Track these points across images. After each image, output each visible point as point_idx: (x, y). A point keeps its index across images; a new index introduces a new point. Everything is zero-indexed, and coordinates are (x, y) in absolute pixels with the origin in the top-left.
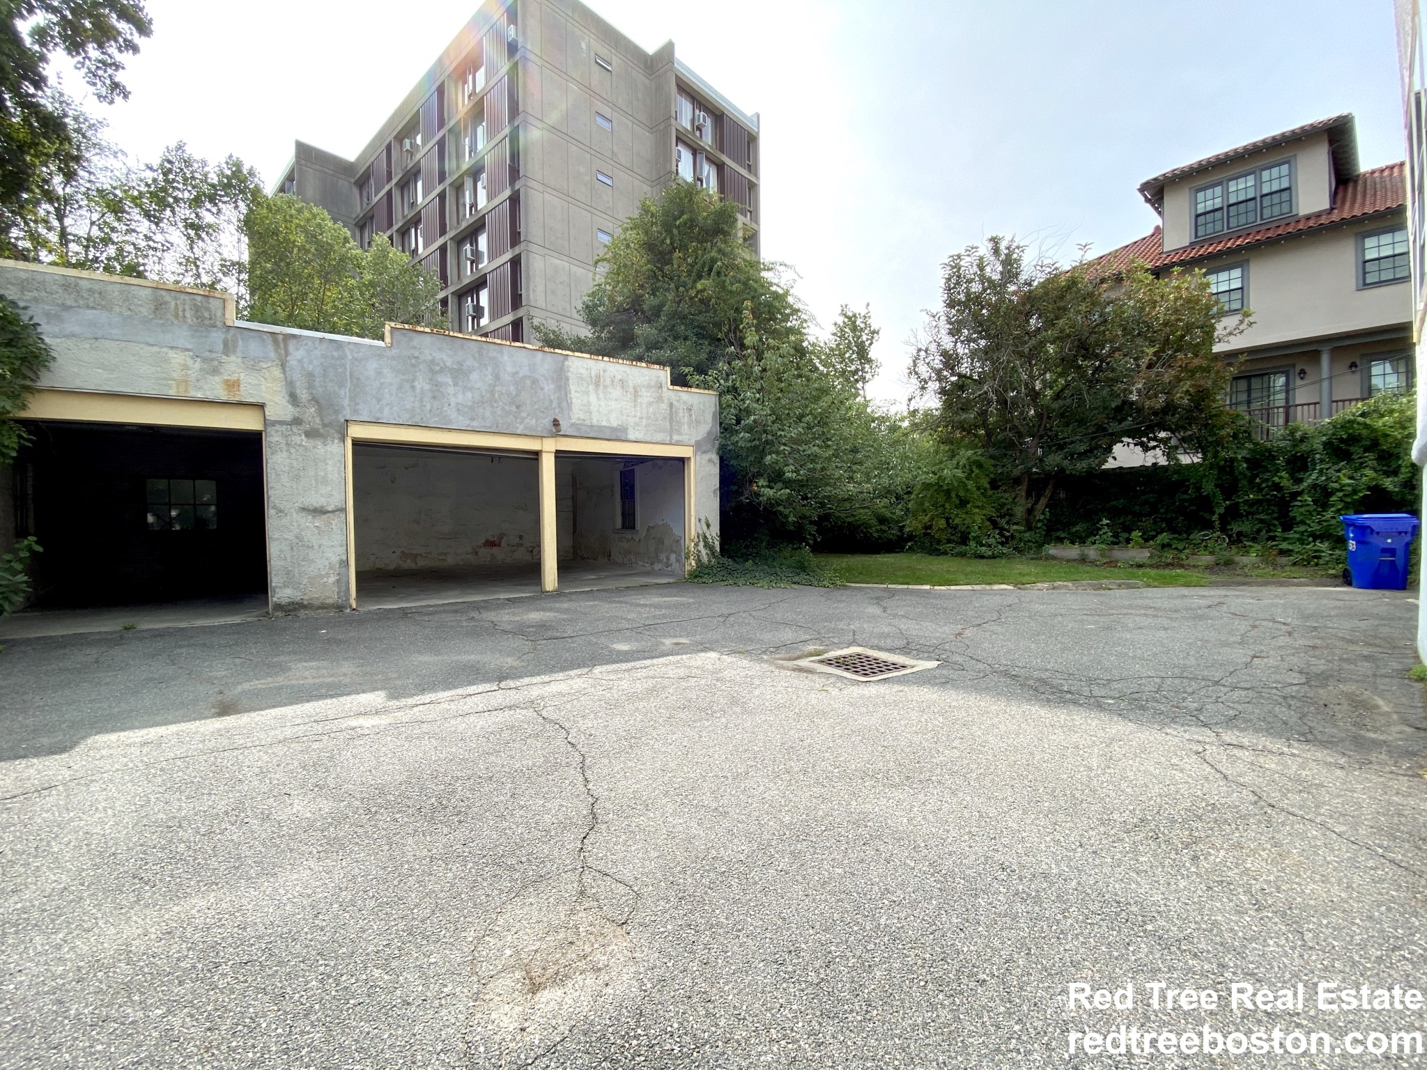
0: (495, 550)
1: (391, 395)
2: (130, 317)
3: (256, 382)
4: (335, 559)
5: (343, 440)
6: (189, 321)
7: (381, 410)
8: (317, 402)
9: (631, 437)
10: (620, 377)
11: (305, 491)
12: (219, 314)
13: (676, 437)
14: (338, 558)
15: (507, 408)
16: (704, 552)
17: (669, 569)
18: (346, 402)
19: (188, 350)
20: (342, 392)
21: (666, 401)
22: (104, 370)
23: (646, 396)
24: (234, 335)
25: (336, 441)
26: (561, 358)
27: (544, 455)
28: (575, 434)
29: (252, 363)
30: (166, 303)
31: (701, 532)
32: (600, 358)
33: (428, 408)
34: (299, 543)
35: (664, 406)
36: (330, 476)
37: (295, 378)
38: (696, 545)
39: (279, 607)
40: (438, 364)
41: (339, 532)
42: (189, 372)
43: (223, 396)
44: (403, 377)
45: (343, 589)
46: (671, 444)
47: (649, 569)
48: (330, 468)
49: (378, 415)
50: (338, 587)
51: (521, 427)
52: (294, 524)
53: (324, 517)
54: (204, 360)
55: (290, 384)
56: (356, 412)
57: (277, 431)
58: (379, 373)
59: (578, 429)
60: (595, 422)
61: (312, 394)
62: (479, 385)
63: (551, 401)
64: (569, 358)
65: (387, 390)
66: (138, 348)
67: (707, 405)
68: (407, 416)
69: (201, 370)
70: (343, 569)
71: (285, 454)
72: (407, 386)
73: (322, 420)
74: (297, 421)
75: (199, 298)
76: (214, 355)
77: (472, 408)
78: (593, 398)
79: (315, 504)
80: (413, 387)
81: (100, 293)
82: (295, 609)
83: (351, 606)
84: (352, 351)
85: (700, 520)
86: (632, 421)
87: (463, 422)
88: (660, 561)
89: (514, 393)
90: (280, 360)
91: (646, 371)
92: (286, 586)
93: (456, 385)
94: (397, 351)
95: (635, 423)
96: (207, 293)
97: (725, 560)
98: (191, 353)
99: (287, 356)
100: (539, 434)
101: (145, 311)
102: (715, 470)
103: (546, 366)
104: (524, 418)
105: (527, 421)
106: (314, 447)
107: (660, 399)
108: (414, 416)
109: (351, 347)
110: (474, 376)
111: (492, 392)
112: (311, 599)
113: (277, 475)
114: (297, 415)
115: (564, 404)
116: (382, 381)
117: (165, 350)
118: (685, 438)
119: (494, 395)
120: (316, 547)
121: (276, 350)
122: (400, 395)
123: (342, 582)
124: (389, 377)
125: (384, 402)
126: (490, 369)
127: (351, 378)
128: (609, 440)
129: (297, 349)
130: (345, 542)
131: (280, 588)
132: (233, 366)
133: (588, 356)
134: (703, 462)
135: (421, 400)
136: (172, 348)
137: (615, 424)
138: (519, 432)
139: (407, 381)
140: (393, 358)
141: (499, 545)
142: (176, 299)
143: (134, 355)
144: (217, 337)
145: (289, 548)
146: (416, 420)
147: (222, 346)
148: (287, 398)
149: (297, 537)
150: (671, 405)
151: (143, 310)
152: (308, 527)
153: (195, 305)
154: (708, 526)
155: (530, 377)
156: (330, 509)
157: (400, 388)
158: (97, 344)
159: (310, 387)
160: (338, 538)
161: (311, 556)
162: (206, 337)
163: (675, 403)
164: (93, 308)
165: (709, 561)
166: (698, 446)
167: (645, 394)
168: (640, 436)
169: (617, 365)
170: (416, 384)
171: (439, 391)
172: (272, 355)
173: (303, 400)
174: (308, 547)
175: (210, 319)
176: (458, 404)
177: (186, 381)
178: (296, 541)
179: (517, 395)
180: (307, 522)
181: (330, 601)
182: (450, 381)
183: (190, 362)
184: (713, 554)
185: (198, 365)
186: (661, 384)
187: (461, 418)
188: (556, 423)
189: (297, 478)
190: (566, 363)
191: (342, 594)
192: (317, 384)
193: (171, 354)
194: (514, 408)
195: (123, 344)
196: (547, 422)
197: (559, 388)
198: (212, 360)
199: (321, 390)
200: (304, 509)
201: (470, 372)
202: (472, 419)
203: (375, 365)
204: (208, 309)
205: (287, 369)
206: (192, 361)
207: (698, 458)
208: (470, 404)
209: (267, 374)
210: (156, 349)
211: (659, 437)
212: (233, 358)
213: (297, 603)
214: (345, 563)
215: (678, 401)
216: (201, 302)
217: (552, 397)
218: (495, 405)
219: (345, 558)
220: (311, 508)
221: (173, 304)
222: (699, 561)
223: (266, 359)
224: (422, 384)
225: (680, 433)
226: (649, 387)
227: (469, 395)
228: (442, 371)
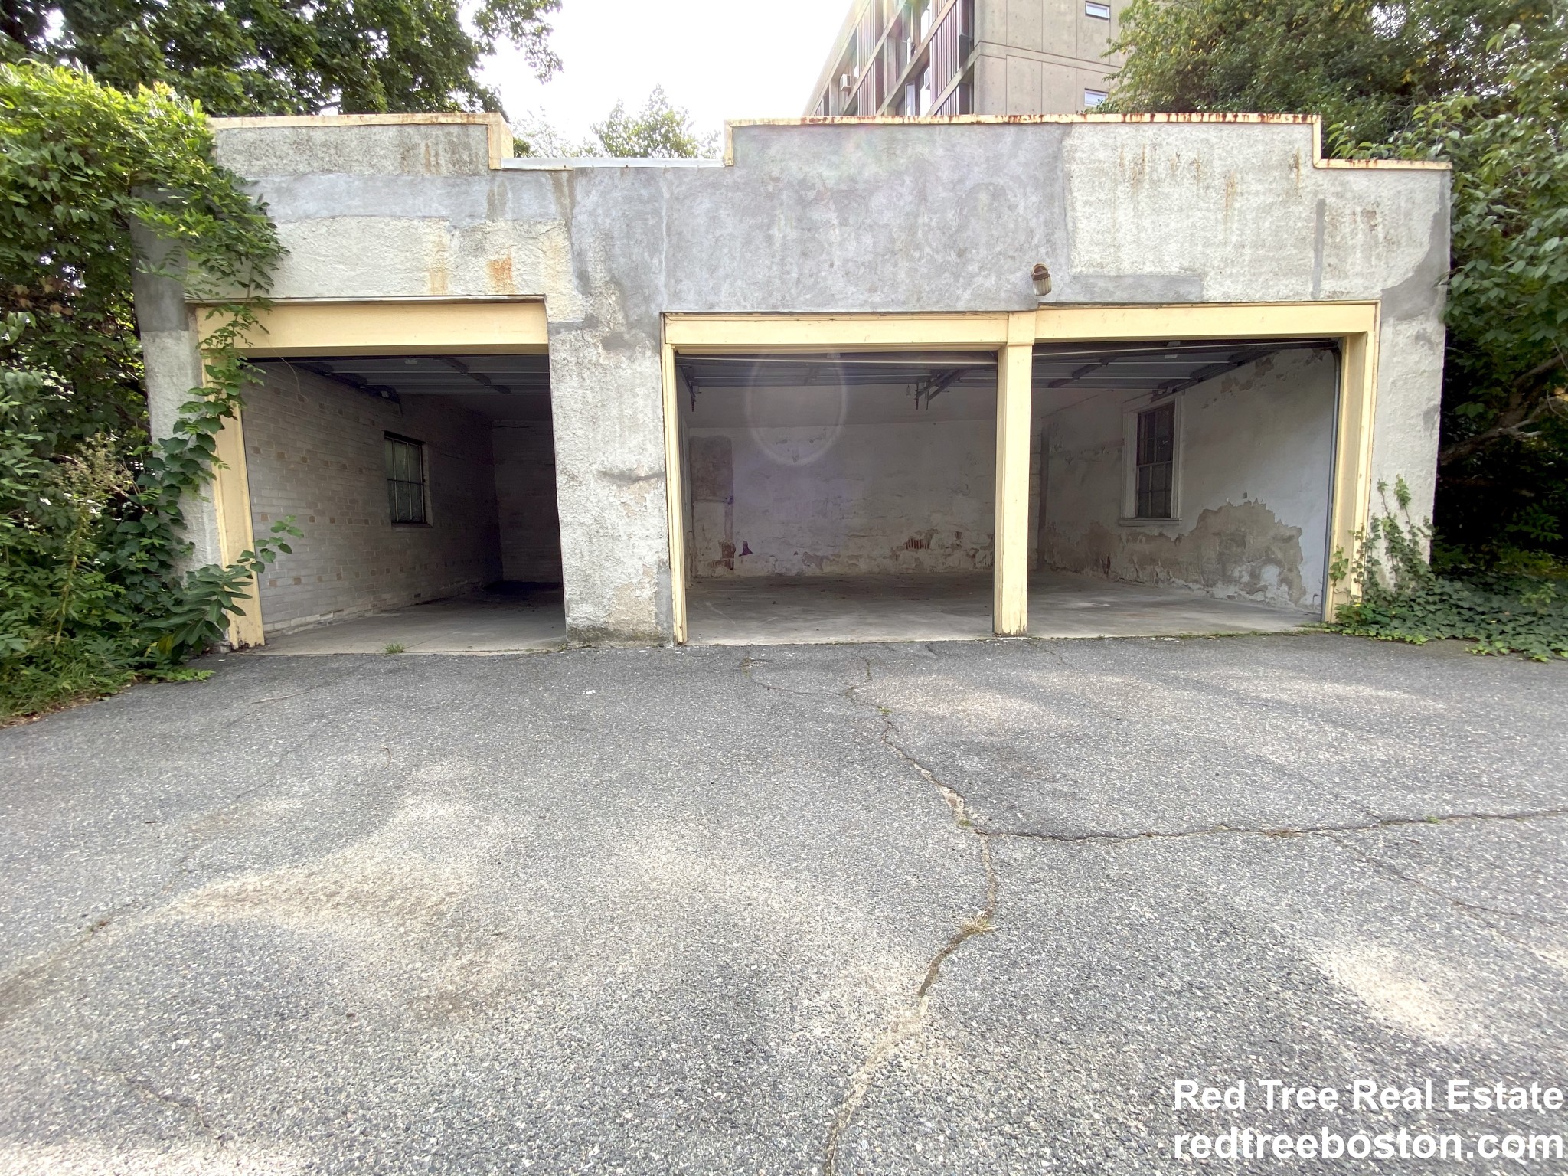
0: (922, 554)
1: (733, 258)
2: (371, 178)
3: (533, 259)
4: (651, 559)
5: (658, 349)
6: (444, 171)
7: (716, 290)
8: (618, 284)
9: (1214, 293)
10: (1193, 156)
11: (606, 443)
12: (481, 153)
13: (1328, 286)
14: (656, 557)
15: (939, 258)
16: (1386, 564)
17: (1259, 596)
18: (661, 279)
19: (443, 219)
20: (656, 261)
21: (1307, 199)
22: (346, 265)
23: (1256, 192)
24: (503, 185)
25: (648, 353)
26: (1057, 132)
27: (1010, 350)
28: (1081, 299)
29: (526, 227)
30: (415, 146)
31: (1381, 516)
32: (1147, 117)
33: (795, 275)
34: (600, 531)
35: (1304, 210)
36: (640, 415)
37: (585, 246)
38: (1368, 546)
39: (576, 633)
40: (813, 187)
41: (656, 512)
42: (446, 255)
43: (488, 288)
44: (752, 222)
45: (664, 609)
46: (1315, 302)
47: (1201, 594)
48: (640, 402)
49: (712, 299)
50: (657, 605)
51: (967, 295)
52: (592, 498)
53: (635, 487)
54: (466, 232)
55: (579, 256)
56: (676, 296)
57: (563, 342)
58: (714, 219)
59: (1088, 288)
60: (1127, 268)
61: (610, 270)
62: (887, 216)
63: (1031, 232)
64: (1075, 129)
65: (726, 250)
66: (382, 225)
67: (1419, 197)
68: (759, 294)
69: (461, 248)
70: (664, 576)
71: (575, 382)
72: (759, 237)
73: (626, 316)
74: (590, 322)
75: (455, 130)
76: (477, 222)
77: (872, 267)
78: (1124, 215)
79: (621, 466)
80: (769, 239)
81: (336, 147)
82: (596, 638)
83: (675, 638)
84: (670, 184)
85: (1381, 487)
86: (1216, 255)
87: (854, 297)
88: (1229, 580)
89: (954, 225)
90: (563, 215)
91: (1258, 132)
92: (583, 600)
93: (844, 223)
94: (743, 172)
95: (1225, 260)
96: (465, 121)
97: (1442, 585)
98: (447, 224)
99: (573, 207)
100: (1002, 307)
101: (388, 165)
102: (1436, 362)
103: (1022, 156)
104: (972, 276)
105: (979, 280)
106: (617, 366)
107: (1293, 194)
108: (770, 294)
109: (669, 176)
110: (878, 200)
111: (912, 229)
112: (619, 623)
113: (567, 417)
114: (590, 311)
115: (1059, 234)
116: (718, 233)
117: (415, 223)
118: (1353, 285)
119: (914, 234)
120: (624, 538)
121: (558, 201)
122: (748, 255)
123: (662, 597)
124: (730, 224)
125: (721, 272)
126: (907, 179)
127: (669, 235)
128: (1158, 305)
129: (588, 193)
130: (665, 531)
131: (576, 602)
132: (501, 235)
133: (1119, 118)
134: (1401, 340)
135: (782, 263)
136: (424, 218)
137: (1174, 268)
138: (961, 307)
139: (759, 227)
140: (736, 187)
141: (928, 546)
142: (426, 137)
143: (378, 237)
144: (480, 190)
145: (585, 539)
146: (774, 302)
147: (486, 205)
148: (575, 281)
149: (597, 522)
150: (1321, 206)
151: (387, 163)
152: (611, 504)
153: (451, 142)
154: (1403, 500)
155: (987, 185)
156: (643, 474)
157: (748, 241)
158: (336, 226)
159: (608, 258)
160: (655, 523)
161: (618, 553)
162: (466, 193)
163: (1331, 200)
164: (330, 171)
165: (1399, 587)
166: (1391, 304)
167: (1255, 187)
168: (1236, 291)
169: (1187, 128)
170: (774, 231)
171: (813, 239)
172: (553, 208)
173: (598, 284)
174: (613, 537)
175: (470, 163)
176: (846, 261)
177: (443, 270)
178: (595, 527)
179: (961, 228)
180: (608, 494)
181: (645, 628)
182: (833, 217)
183: (446, 239)
184: (1413, 569)
185: (456, 242)
186: (1296, 158)
187: (852, 289)
188: (1040, 275)
189: (593, 421)
190: (1067, 142)
191: (663, 617)
192: (617, 251)
193: (423, 227)
194: (953, 257)
195: (364, 221)
196: (1019, 277)
197: (1049, 200)
198: (474, 230)
199: (622, 260)
200: (605, 474)
201: (871, 193)
202: (872, 290)
203: (707, 205)
204: (467, 147)
205: (574, 230)
206: (449, 237)
207: (1388, 331)
208: (868, 258)
209: (547, 244)
210: (404, 223)
211: (1284, 288)
212: (501, 223)
213: (600, 629)
214: (665, 566)
215: (1340, 195)
216: (458, 136)
217: (1033, 223)
218: (917, 254)
219: (665, 558)
220: (616, 472)
221: (423, 146)
222: (1371, 584)
223: (545, 216)
224: (784, 231)
225: (1338, 272)
226: (1265, 168)
227: (868, 240)
228: (818, 199)
